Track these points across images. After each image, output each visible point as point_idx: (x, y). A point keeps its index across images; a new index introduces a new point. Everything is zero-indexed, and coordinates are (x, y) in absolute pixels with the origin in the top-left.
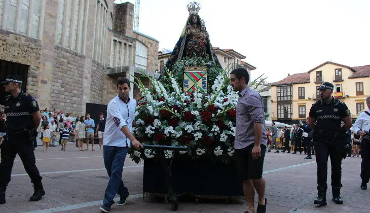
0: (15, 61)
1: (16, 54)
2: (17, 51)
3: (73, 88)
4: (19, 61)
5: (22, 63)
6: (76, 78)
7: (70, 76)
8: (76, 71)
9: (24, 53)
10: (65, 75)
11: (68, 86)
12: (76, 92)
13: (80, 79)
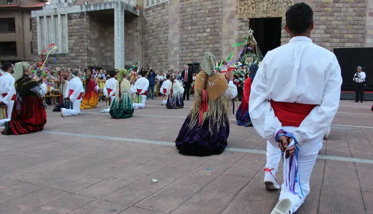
0: (265, 16)
1: (265, 9)
2: (266, 6)
3: (345, 32)
4: (269, 15)
5: (273, 16)
6: (350, 18)
7: (338, 18)
8: (352, 10)
9: (273, 5)
10: (330, 18)
11: (335, 31)
12: (351, 36)
13: (360, 18)
